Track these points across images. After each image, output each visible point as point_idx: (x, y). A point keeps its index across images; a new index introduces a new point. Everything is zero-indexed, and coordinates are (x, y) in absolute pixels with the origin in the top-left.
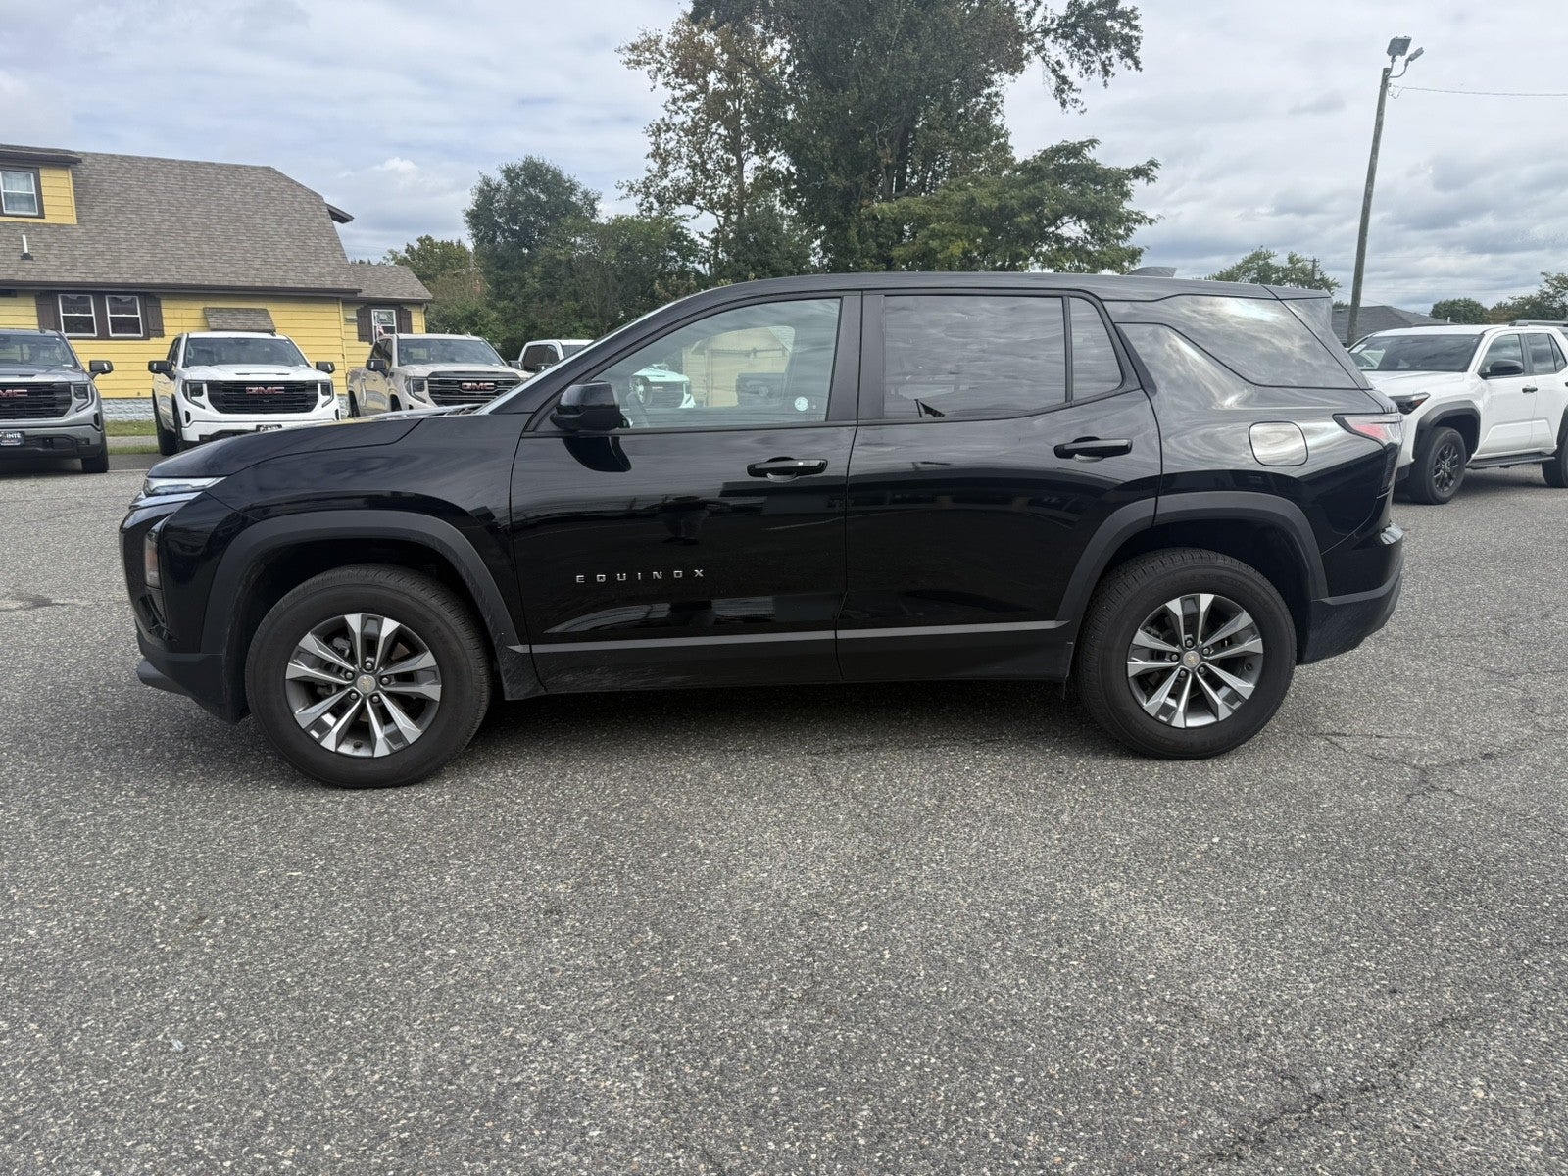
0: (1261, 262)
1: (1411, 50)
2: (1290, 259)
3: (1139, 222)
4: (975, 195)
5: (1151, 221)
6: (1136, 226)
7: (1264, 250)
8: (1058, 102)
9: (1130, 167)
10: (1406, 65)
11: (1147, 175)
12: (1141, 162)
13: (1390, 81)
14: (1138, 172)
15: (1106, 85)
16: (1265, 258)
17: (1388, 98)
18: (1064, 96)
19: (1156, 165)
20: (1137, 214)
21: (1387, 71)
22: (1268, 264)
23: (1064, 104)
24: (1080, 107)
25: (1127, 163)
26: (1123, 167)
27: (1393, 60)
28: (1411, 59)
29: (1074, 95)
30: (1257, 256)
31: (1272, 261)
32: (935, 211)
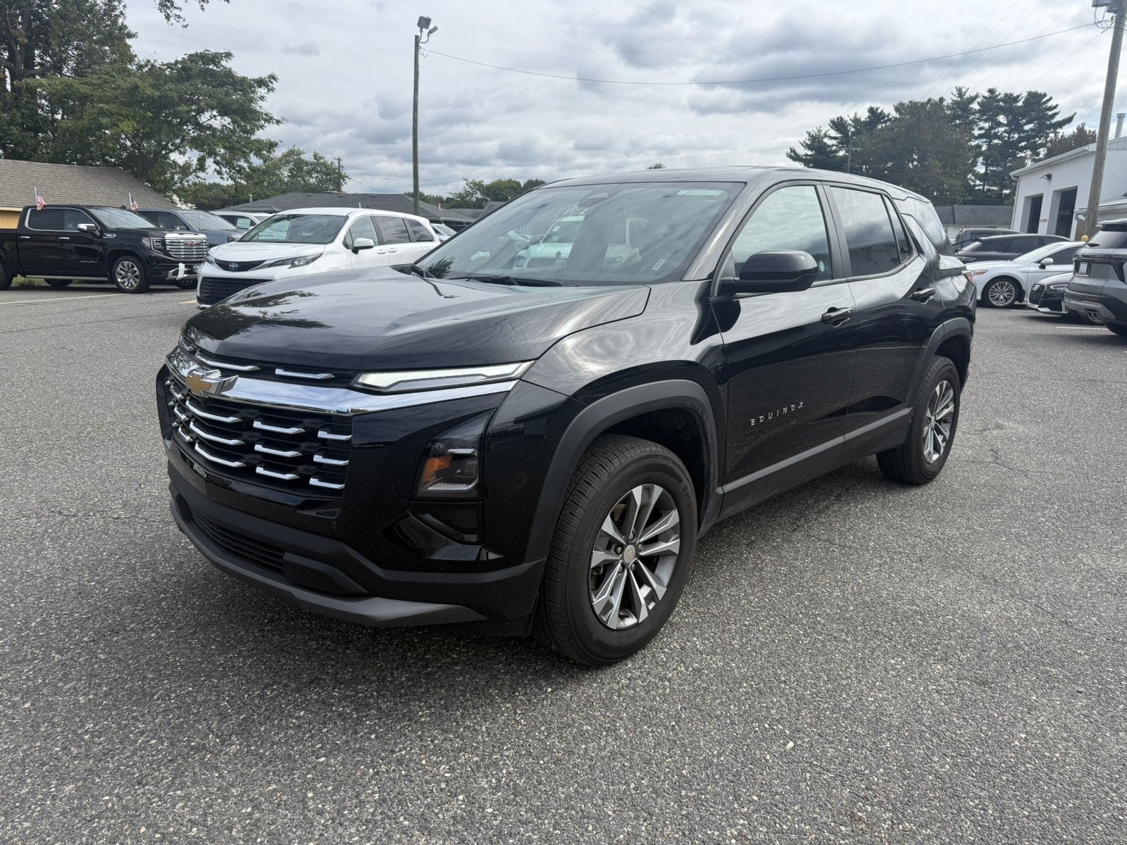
0: (295, 157)
1: (431, 27)
2: (315, 156)
3: (269, 122)
4: (139, 84)
5: (278, 122)
6: (266, 124)
7: (296, 148)
8: (162, 15)
9: (255, 78)
10: (428, 35)
11: (267, 86)
12: (264, 75)
13: (420, 45)
14: (261, 83)
15: (203, 9)
16: (298, 155)
17: (420, 57)
18: (169, 12)
19: (275, 79)
20: (266, 115)
21: (417, 39)
22: (300, 159)
23: (168, 17)
24: (182, 23)
25: (252, 75)
26: (250, 77)
27: (421, 31)
28: (430, 32)
29: (177, 12)
30: (291, 153)
31: (303, 157)
32: (98, 93)
